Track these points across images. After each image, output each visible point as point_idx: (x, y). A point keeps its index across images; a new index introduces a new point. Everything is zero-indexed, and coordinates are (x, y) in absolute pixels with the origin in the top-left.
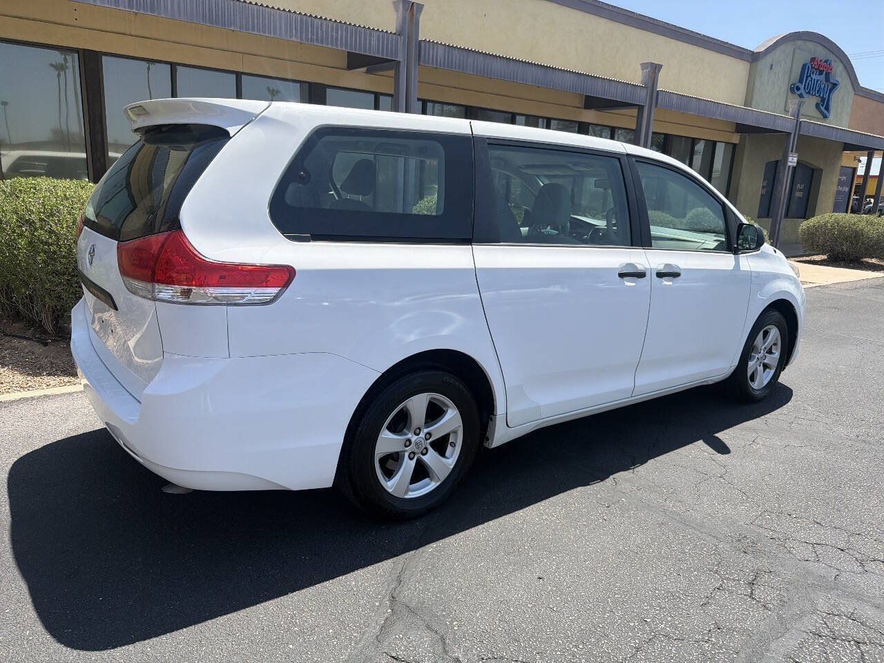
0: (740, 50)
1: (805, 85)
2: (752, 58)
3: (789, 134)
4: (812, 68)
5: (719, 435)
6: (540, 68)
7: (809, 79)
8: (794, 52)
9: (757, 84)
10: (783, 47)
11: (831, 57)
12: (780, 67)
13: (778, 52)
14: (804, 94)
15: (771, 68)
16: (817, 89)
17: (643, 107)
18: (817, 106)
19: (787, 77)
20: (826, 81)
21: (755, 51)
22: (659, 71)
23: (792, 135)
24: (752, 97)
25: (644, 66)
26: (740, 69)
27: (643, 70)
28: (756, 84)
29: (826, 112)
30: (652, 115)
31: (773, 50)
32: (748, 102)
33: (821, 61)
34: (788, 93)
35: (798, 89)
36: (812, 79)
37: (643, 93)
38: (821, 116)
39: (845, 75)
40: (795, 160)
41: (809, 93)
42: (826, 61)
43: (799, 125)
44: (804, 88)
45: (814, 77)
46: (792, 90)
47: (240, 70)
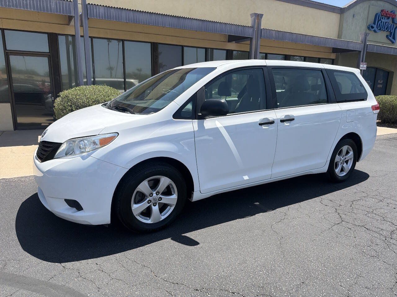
0: (332, 7)
1: (377, 25)
2: (341, 11)
3: (360, 52)
4: (381, 15)
7: (380, 22)
8: (369, 7)
9: (345, 25)
10: (361, 5)
11: (396, 9)
12: (360, 15)
13: (358, 7)
14: (377, 30)
15: (354, 17)
16: (386, 27)
17: (252, 38)
18: (387, 36)
19: (366, 24)
20: (393, 23)
21: (343, 7)
22: (261, 18)
23: (362, 53)
24: (342, 32)
25: (251, 15)
26: (334, 18)
27: (251, 18)
28: (343, 25)
29: (393, 40)
30: (259, 42)
31: (354, 6)
32: (339, 36)
33: (387, 11)
34: (366, 30)
35: (372, 27)
36: (382, 22)
37: (251, 30)
38: (391, 43)
40: (365, 66)
41: (380, 29)
42: (392, 12)
43: (365, 46)
44: (377, 27)
45: (383, 20)
46: (368, 28)
47: (4, 27)
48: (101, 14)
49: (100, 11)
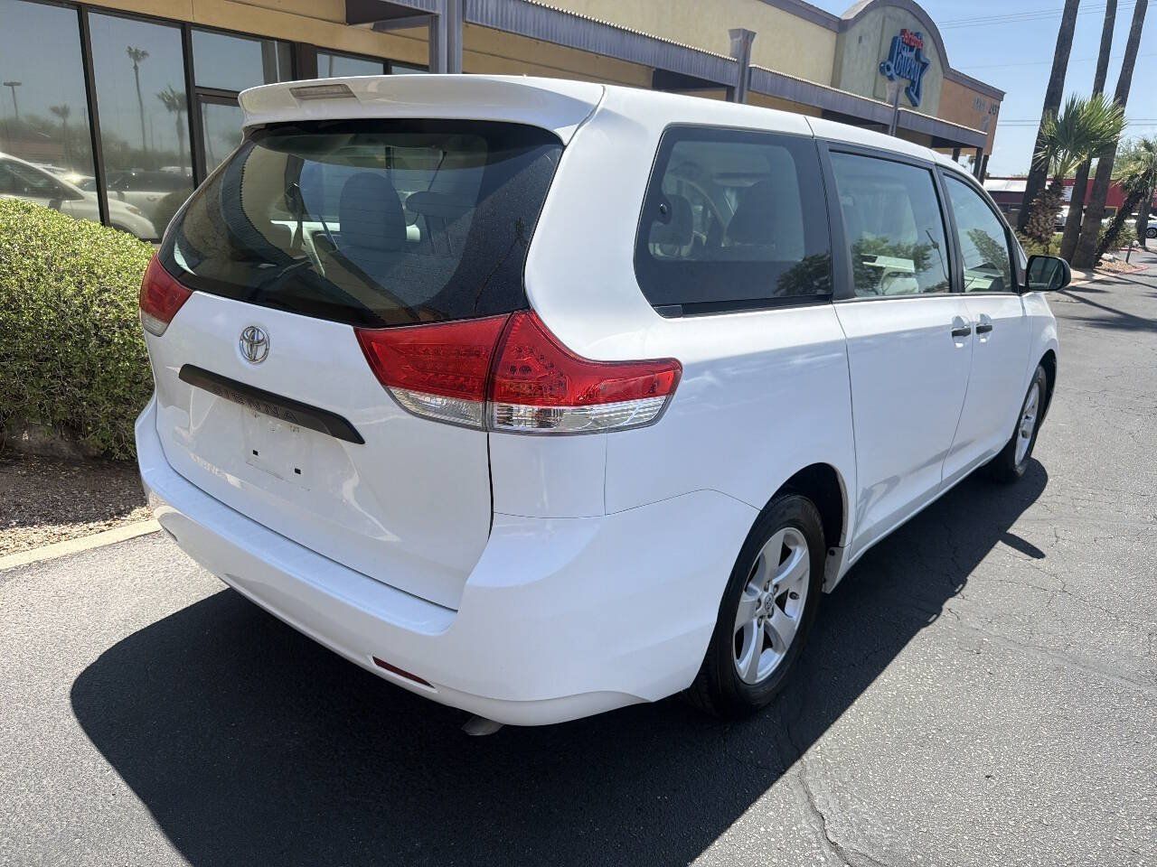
0: (825, 15)
2: (840, 27)
5: (1011, 531)
6: (612, 31)
8: (884, 21)
9: (846, 61)
10: (872, 14)
11: (922, 30)
12: (870, 40)
13: (866, 20)
15: (860, 41)
17: (733, 88)
19: (875, 55)
21: (843, 18)
22: (752, 40)
23: (890, 128)
25: (734, 33)
26: (826, 41)
27: (732, 38)
28: (844, 61)
31: (861, 18)
32: (835, 80)
34: (876, 74)
37: (734, 69)
38: (911, 103)
39: (934, 52)
43: (898, 115)
47: (190, 19)
48: (490, 13)
49: (490, 6)
